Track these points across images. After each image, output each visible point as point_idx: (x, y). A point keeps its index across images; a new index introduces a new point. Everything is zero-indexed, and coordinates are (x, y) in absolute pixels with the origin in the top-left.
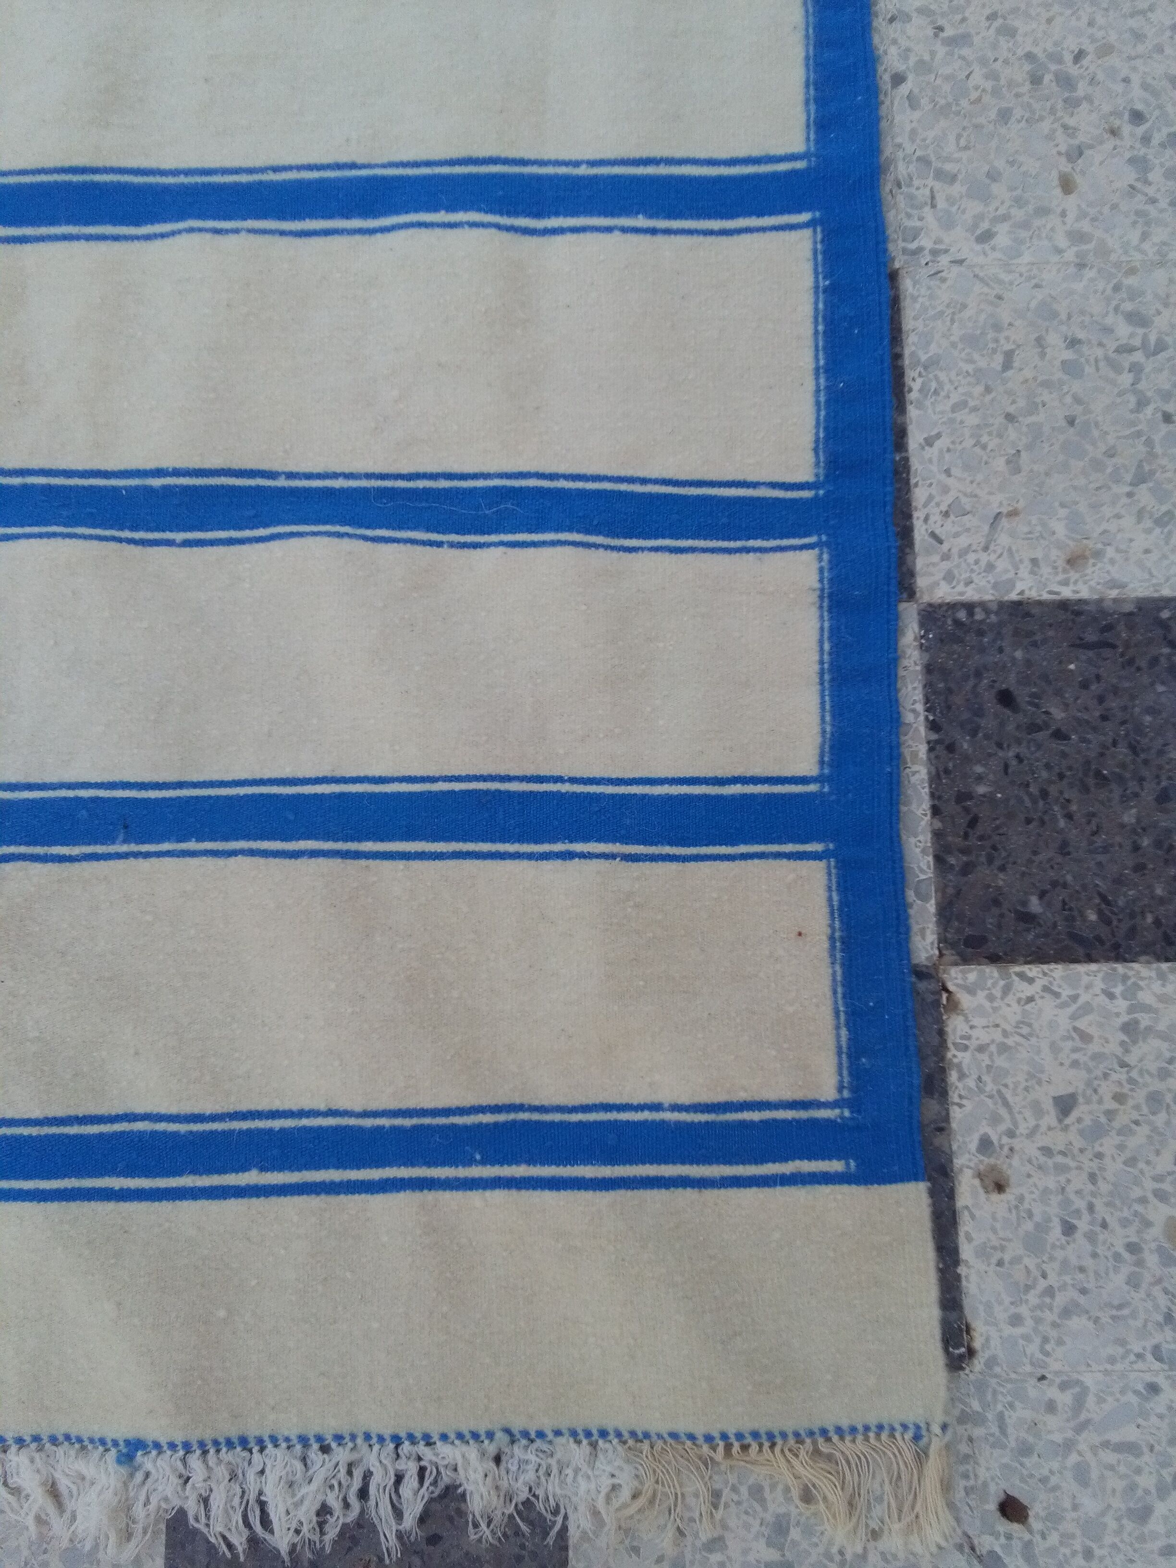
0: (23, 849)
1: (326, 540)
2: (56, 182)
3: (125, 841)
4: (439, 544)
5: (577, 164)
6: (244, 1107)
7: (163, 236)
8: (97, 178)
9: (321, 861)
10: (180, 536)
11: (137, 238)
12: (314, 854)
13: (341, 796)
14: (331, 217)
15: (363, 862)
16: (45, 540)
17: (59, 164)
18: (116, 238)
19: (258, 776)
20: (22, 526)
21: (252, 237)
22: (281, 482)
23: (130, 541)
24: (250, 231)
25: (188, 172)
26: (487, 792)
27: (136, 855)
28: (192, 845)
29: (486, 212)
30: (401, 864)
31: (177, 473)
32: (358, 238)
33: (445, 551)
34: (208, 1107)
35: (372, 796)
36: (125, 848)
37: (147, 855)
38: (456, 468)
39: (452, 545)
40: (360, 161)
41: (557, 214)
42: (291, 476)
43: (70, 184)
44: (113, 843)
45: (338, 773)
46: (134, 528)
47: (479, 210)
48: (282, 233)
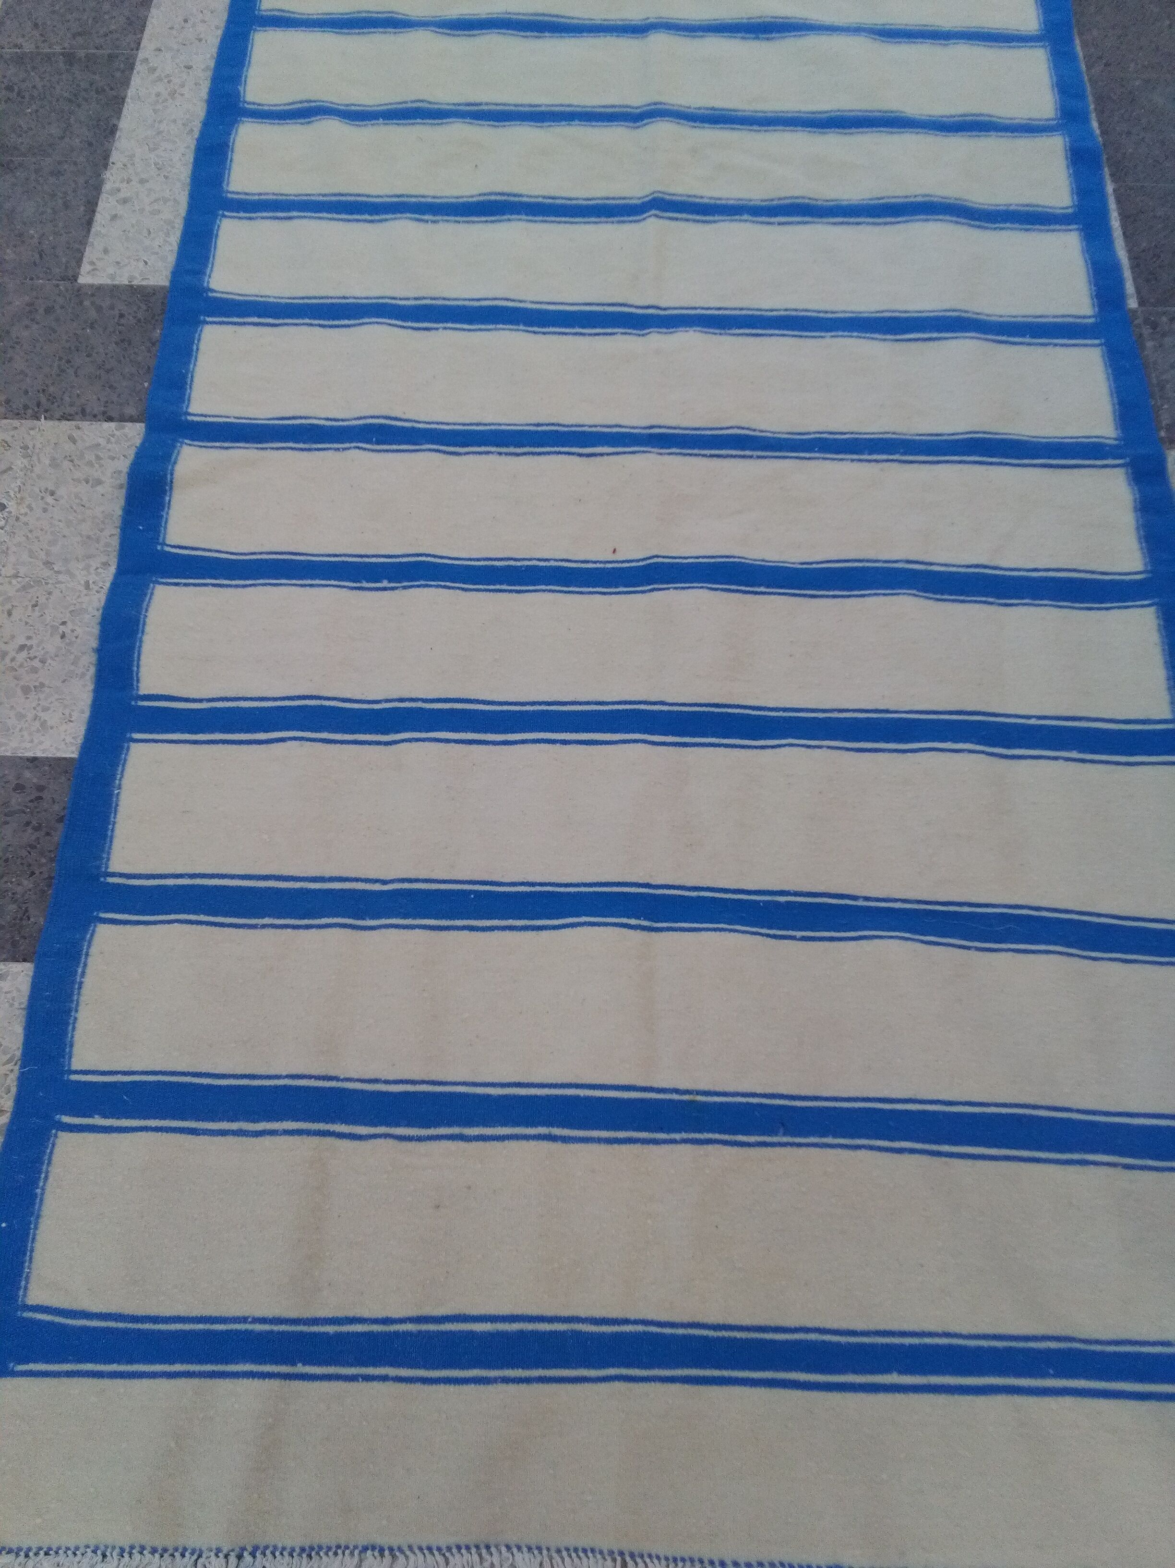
0: (717, 1136)
1: (898, 941)
2: (704, 712)
3: (785, 1134)
4: (969, 948)
5: (1029, 717)
6: (882, 1327)
7: (773, 747)
8: (730, 710)
9: (917, 1156)
10: (799, 934)
11: (756, 747)
12: (912, 1151)
13: (924, 1112)
14: (877, 741)
15: (944, 1159)
16: (718, 933)
17: (707, 702)
18: (743, 747)
19: (865, 1095)
20: (702, 923)
21: (829, 750)
22: (860, 903)
23: (768, 936)
24: (829, 747)
25: (785, 710)
26: (1024, 1116)
27: (792, 1145)
28: (829, 1140)
29: (977, 744)
30: (970, 1162)
31: (796, 894)
32: (895, 754)
33: (971, 952)
34: (860, 1326)
35: (944, 1114)
36: (785, 1139)
37: (799, 1145)
38: (974, 900)
39: (978, 949)
40: (892, 708)
41: (1021, 747)
42: (867, 899)
43: (713, 713)
44: (776, 1135)
45: (919, 1097)
46: (770, 928)
47: (972, 742)
48: (848, 749)
